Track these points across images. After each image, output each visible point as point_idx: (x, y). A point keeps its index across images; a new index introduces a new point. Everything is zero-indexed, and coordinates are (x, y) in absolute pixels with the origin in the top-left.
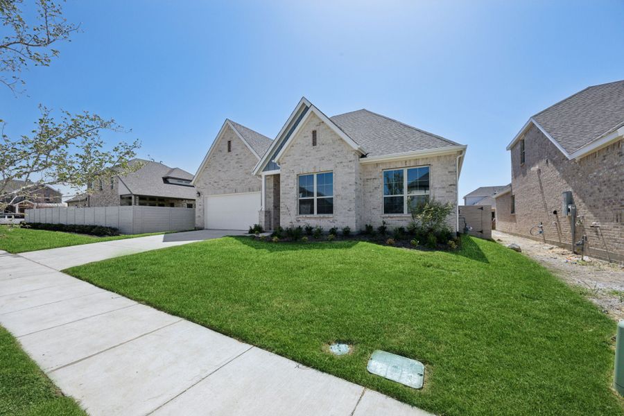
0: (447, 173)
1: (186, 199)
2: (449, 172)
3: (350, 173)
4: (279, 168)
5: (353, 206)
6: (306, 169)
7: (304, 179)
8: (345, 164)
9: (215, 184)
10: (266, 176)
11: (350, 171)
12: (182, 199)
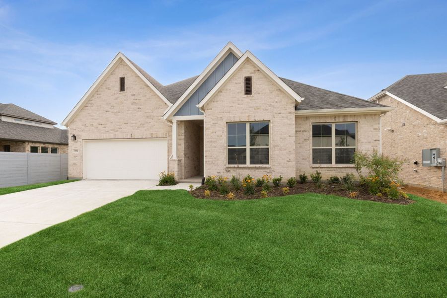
0: (372, 129)
1: (29, 142)
2: (374, 129)
3: (290, 125)
4: (203, 114)
5: (293, 157)
6: (238, 117)
7: (234, 128)
8: (284, 115)
9: (100, 127)
10: (178, 121)
11: (289, 122)
12: (24, 142)
